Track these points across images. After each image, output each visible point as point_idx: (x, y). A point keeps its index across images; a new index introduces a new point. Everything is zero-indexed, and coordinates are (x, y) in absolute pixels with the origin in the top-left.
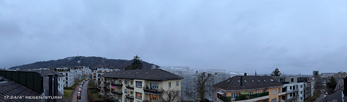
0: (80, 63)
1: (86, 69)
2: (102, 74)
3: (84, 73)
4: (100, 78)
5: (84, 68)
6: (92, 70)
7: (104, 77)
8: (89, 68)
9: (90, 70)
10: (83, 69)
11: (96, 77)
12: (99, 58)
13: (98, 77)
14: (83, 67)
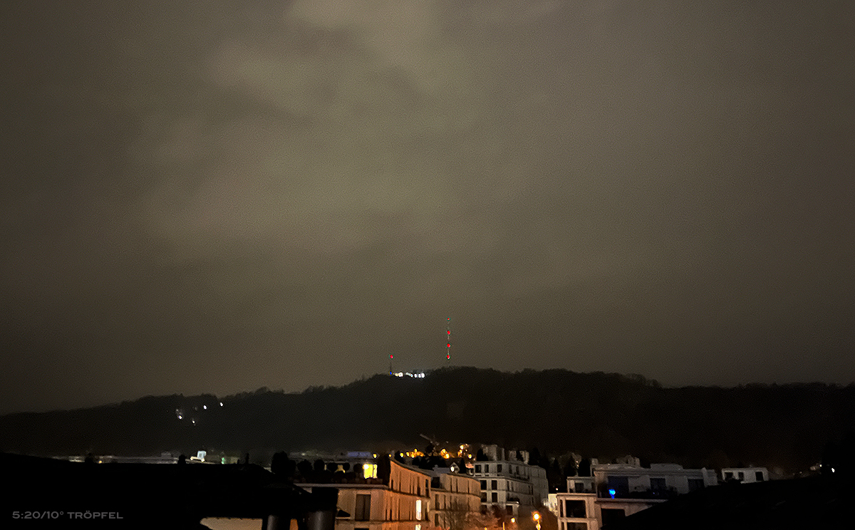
1: (505, 466)
8: (526, 456)
9: (537, 471)
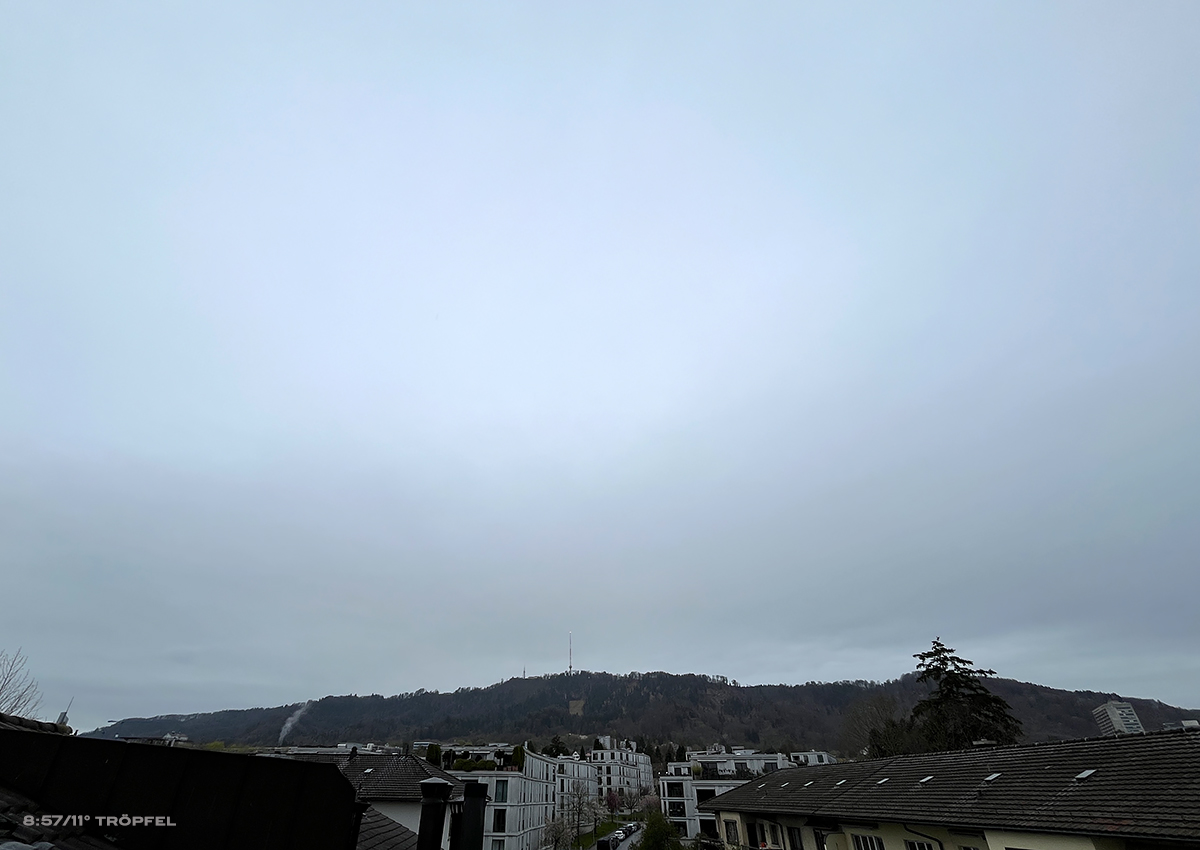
0: (580, 714)
1: (617, 754)
2: (725, 790)
3: (609, 779)
4: (710, 816)
5: (608, 745)
6: (659, 760)
7: (741, 813)
9: (643, 758)
10: (599, 753)
11: (682, 813)
12: (690, 678)
13: (700, 810)
14: (601, 741)
